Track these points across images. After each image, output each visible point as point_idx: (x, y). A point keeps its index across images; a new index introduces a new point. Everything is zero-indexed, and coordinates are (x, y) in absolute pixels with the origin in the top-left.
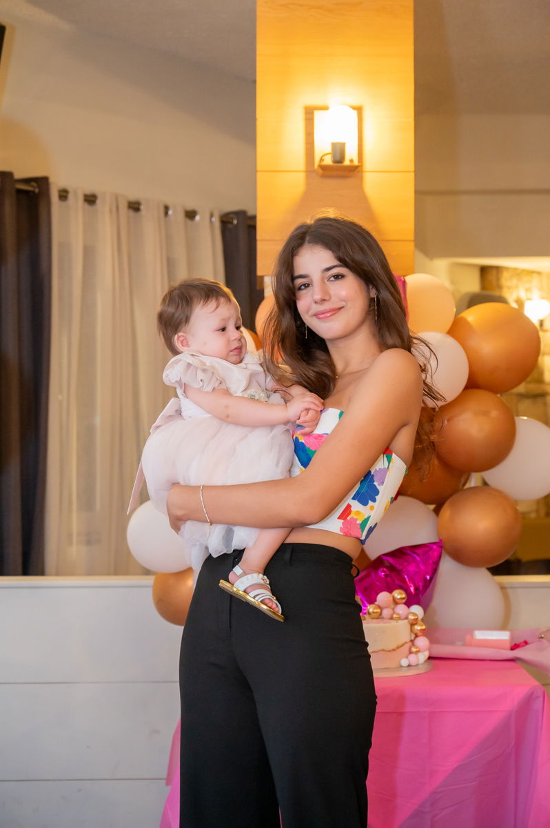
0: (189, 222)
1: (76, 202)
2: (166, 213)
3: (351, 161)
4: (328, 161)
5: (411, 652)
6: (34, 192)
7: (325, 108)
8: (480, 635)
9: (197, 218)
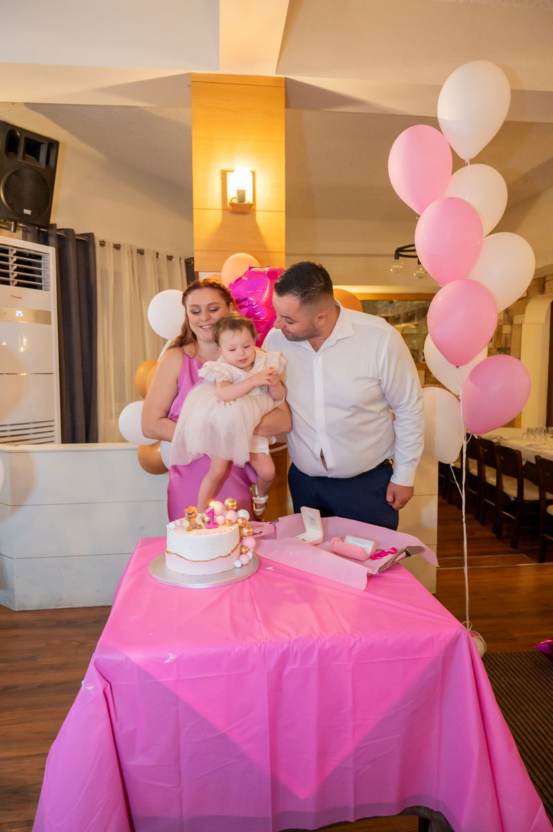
0: (169, 262)
1: (109, 248)
2: (157, 257)
3: (249, 202)
4: (235, 201)
6: (86, 241)
7: (233, 171)
9: (173, 260)
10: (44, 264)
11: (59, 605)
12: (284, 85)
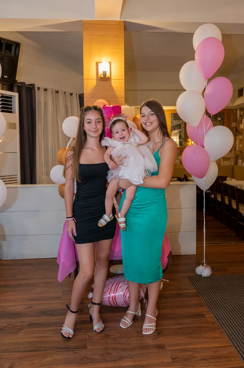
0: (71, 96)
1: (42, 91)
2: (65, 94)
3: (108, 76)
4: (102, 76)
6: (31, 88)
7: (101, 62)
9: (73, 95)
10: (13, 101)
11: (23, 258)
12: (123, 24)
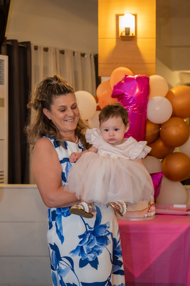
0: (82, 58)
1: (41, 51)
2: (74, 55)
5: (148, 212)
6: (25, 47)
7: (123, 15)
8: (176, 206)
9: (86, 56)
